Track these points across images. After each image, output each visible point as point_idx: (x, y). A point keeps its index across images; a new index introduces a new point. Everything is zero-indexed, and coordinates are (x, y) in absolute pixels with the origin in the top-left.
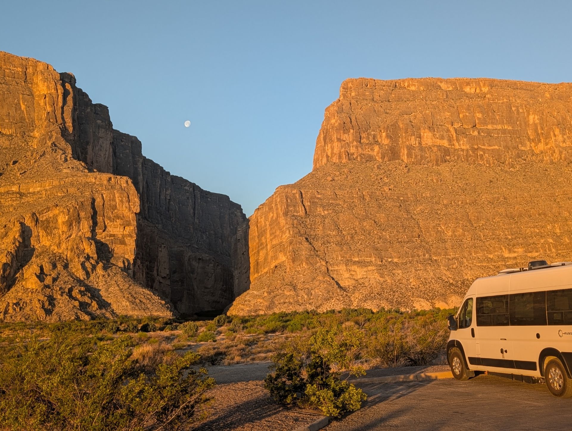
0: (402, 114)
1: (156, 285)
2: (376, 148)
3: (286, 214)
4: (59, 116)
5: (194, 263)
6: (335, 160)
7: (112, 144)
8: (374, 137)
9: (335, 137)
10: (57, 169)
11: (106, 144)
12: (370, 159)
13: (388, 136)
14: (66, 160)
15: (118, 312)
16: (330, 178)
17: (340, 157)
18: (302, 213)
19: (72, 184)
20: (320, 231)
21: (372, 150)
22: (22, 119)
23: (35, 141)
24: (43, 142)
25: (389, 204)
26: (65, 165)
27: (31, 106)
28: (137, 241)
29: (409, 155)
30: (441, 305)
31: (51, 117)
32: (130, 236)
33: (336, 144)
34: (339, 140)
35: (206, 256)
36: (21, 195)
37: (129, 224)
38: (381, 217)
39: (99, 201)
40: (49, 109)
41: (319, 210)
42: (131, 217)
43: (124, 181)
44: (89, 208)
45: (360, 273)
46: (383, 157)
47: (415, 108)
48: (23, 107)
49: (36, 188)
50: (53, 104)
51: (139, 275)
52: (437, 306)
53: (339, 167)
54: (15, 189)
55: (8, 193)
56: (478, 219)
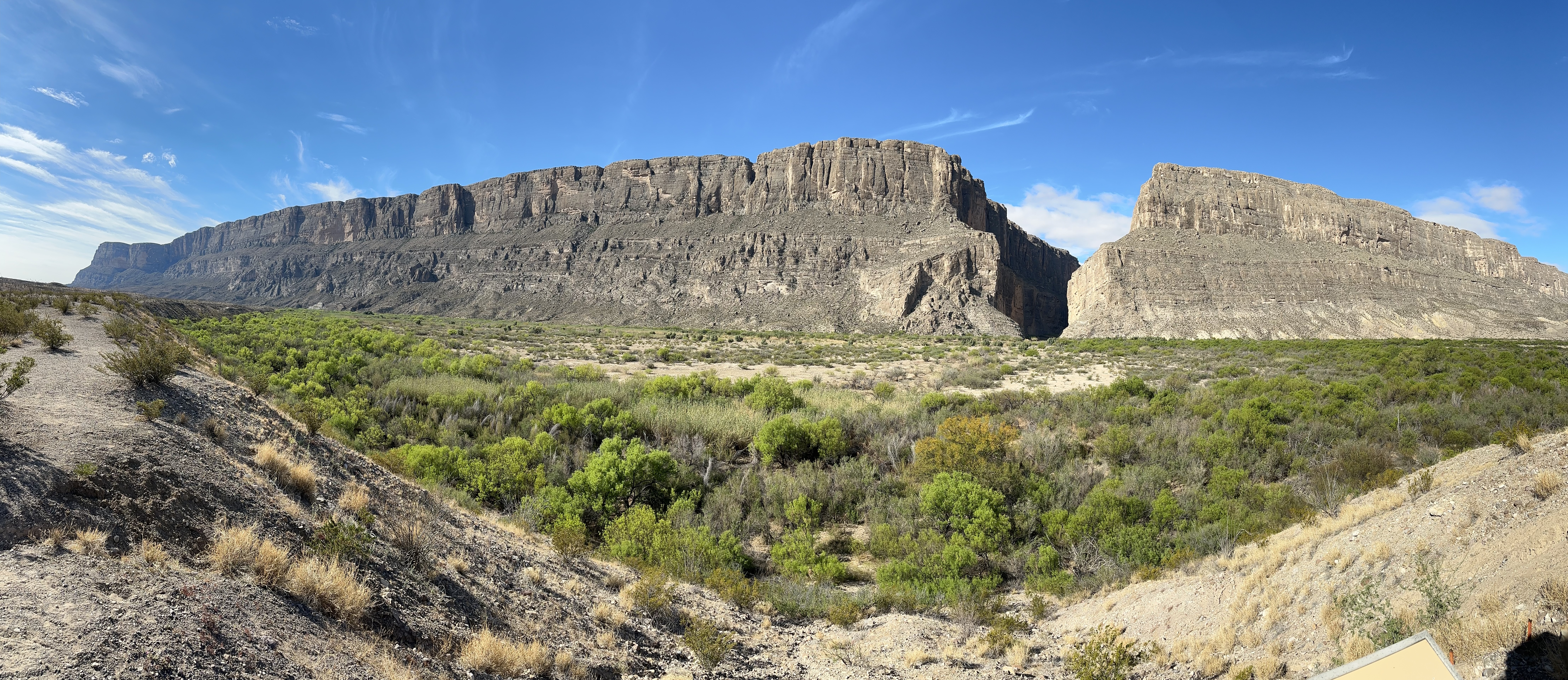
0: (1197, 194)
1: (1013, 314)
2: (1177, 219)
3: (1107, 264)
4: (949, 188)
5: (1040, 299)
6: (1146, 225)
7: (986, 209)
8: (1176, 210)
9: (1146, 208)
10: (945, 227)
11: (982, 211)
12: (1172, 226)
13: (1186, 211)
14: (952, 222)
15: (982, 331)
16: (1141, 239)
17: (1150, 224)
18: (1119, 265)
19: (955, 238)
20: (1131, 279)
21: (1174, 220)
22: (925, 191)
23: (933, 207)
24: (937, 208)
25: (1185, 261)
26: (951, 225)
27: (931, 183)
28: (998, 281)
29: (1201, 226)
30: (1217, 336)
31: (944, 190)
32: (993, 276)
33: (1147, 213)
34: (1149, 210)
35: (1049, 294)
36: (922, 246)
37: (993, 269)
38: (1178, 270)
39: (972, 251)
40: (942, 183)
41: (1132, 263)
42: (994, 263)
43: (989, 236)
44: (965, 256)
45: (1160, 311)
46: (1181, 226)
47: (1207, 190)
48: (926, 182)
49: (931, 241)
50: (945, 179)
51: (1001, 305)
52: (1213, 336)
53: (1148, 231)
54: (918, 241)
55: (913, 244)
56: (1247, 275)
